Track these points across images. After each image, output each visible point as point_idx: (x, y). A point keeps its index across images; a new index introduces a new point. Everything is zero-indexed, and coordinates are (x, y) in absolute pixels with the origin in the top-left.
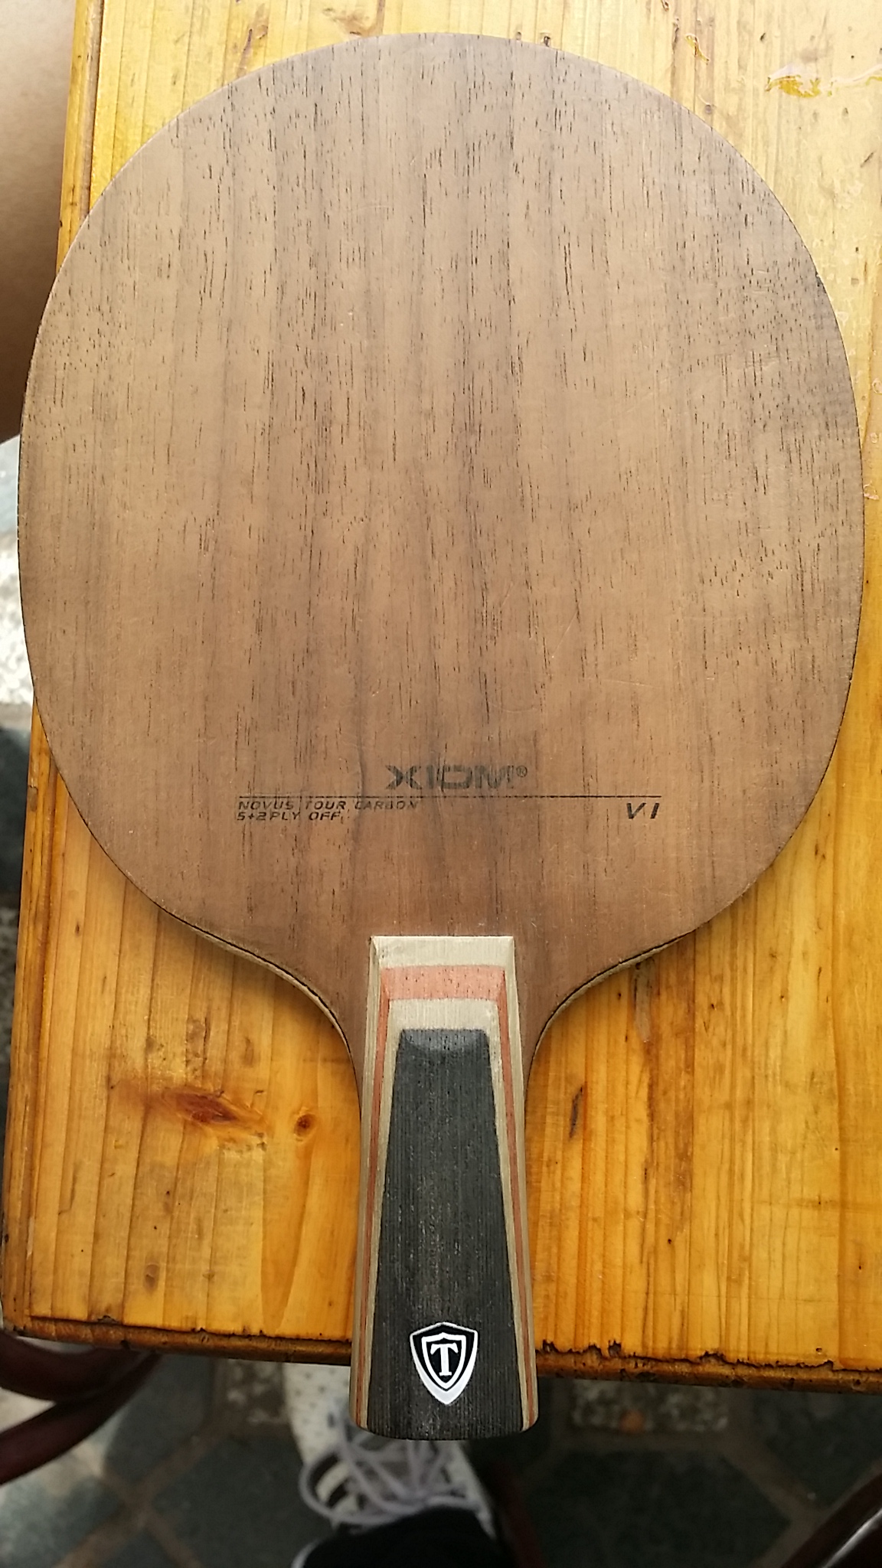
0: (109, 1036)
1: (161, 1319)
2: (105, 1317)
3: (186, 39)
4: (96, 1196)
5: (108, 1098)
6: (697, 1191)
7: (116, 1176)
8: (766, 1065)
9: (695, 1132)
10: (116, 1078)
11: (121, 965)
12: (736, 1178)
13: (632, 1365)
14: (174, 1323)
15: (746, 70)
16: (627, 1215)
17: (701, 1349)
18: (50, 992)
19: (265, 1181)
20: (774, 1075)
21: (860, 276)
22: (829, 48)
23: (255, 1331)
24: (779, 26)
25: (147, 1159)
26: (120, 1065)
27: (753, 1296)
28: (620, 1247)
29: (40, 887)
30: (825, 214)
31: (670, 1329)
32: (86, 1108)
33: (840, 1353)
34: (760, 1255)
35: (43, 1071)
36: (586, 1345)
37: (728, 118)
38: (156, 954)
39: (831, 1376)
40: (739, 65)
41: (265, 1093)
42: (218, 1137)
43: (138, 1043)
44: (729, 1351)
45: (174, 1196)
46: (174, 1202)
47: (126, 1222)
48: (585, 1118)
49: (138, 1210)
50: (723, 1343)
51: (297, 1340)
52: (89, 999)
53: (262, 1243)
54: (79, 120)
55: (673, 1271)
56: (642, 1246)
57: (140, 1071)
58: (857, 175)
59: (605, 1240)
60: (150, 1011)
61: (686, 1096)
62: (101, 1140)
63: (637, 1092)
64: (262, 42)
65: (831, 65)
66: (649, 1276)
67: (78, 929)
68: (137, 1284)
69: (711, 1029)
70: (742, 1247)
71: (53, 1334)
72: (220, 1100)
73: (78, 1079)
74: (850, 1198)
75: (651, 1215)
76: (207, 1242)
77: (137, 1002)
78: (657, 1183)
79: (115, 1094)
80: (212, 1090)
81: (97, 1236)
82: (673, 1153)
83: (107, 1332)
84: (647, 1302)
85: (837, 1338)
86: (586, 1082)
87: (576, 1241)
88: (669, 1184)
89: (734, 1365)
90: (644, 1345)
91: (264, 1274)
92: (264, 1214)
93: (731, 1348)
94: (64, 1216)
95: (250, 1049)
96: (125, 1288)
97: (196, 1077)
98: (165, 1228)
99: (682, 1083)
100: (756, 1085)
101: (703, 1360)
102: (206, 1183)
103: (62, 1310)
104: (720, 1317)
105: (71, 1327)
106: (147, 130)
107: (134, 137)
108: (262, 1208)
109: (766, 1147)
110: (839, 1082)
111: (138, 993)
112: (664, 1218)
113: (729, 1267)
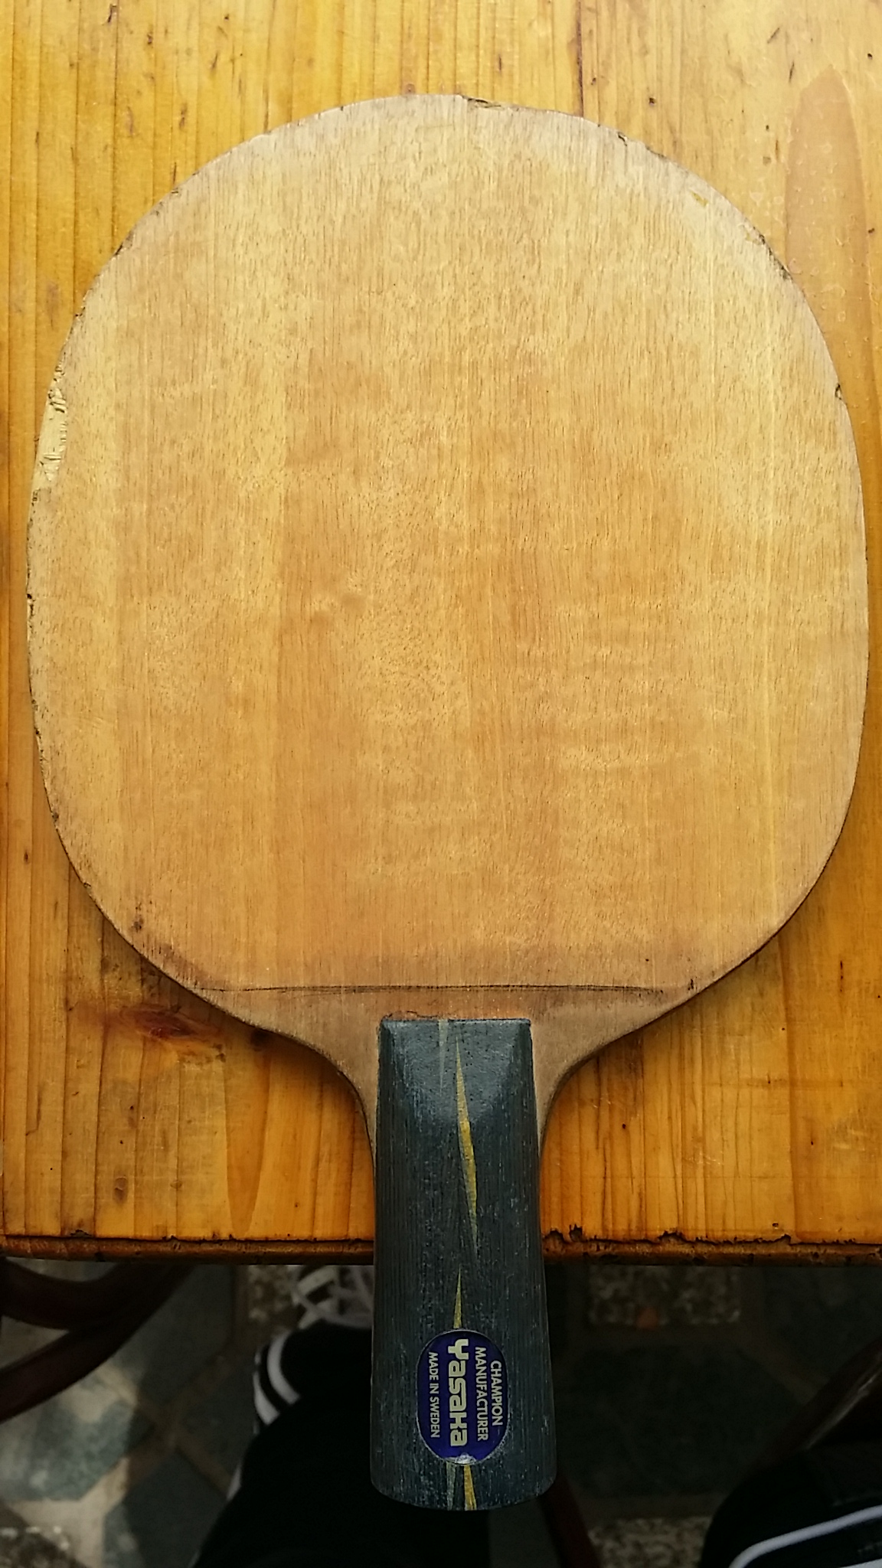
0: (64, 960)
1: (133, 1230)
2: (78, 1231)
4: (62, 1115)
5: (68, 1019)
6: (648, 1078)
7: (80, 1095)
10: (74, 1000)
11: (72, 890)
12: (686, 1062)
13: (594, 1248)
14: (146, 1233)
16: (582, 1103)
17: (660, 1230)
18: (4, 919)
19: (226, 1091)
21: (772, 155)
23: (224, 1235)
25: (109, 1076)
26: (77, 988)
27: (708, 1176)
28: (576, 1135)
30: (734, 93)
31: (629, 1211)
32: (46, 1030)
33: (796, 1227)
34: (714, 1136)
35: (3, 997)
36: (548, 1231)
39: (789, 1250)
42: (178, 1052)
43: (92, 965)
44: (688, 1230)
45: (138, 1112)
46: (138, 1117)
47: (93, 1137)
49: (103, 1129)
50: (681, 1222)
51: (266, 1242)
52: (42, 924)
53: (226, 1151)
55: (629, 1155)
56: (597, 1133)
57: (97, 992)
58: (764, 52)
59: (561, 1128)
60: (103, 934)
62: (63, 1061)
66: (605, 1161)
67: (26, 857)
68: (107, 1198)
70: (695, 1129)
71: (29, 1251)
72: (177, 1015)
73: (37, 1003)
74: (799, 1076)
75: (605, 1102)
76: (173, 1152)
77: (89, 925)
78: (610, 1072)
79: (74, 1014)
80: (169, 1006)
81: (65, 1154)
83: (81, 1245)
84: (605, 1186)
85: (793, 1213)
88: (621, 1071)
89: (693, 1243)
90: (604, 1228)
91: (229, 1179)
92: (227, 1122)
93: (690, 1227)
94: (31, 1136)
96: (95, 1202)
97: (152, 996)
98: (131, 1142)
101: (663, 1240)
102: (169, 1096)
103: (35, 1227)
104: (677, 1198)
105: (45, 1243)
106: (45, 50)
107: (32, 57)
108: (224, 1116)
109: (714, 1031)
110: (783, 964)
111: (90, 916)
112: (617, 1104)
113: (683, 1148)
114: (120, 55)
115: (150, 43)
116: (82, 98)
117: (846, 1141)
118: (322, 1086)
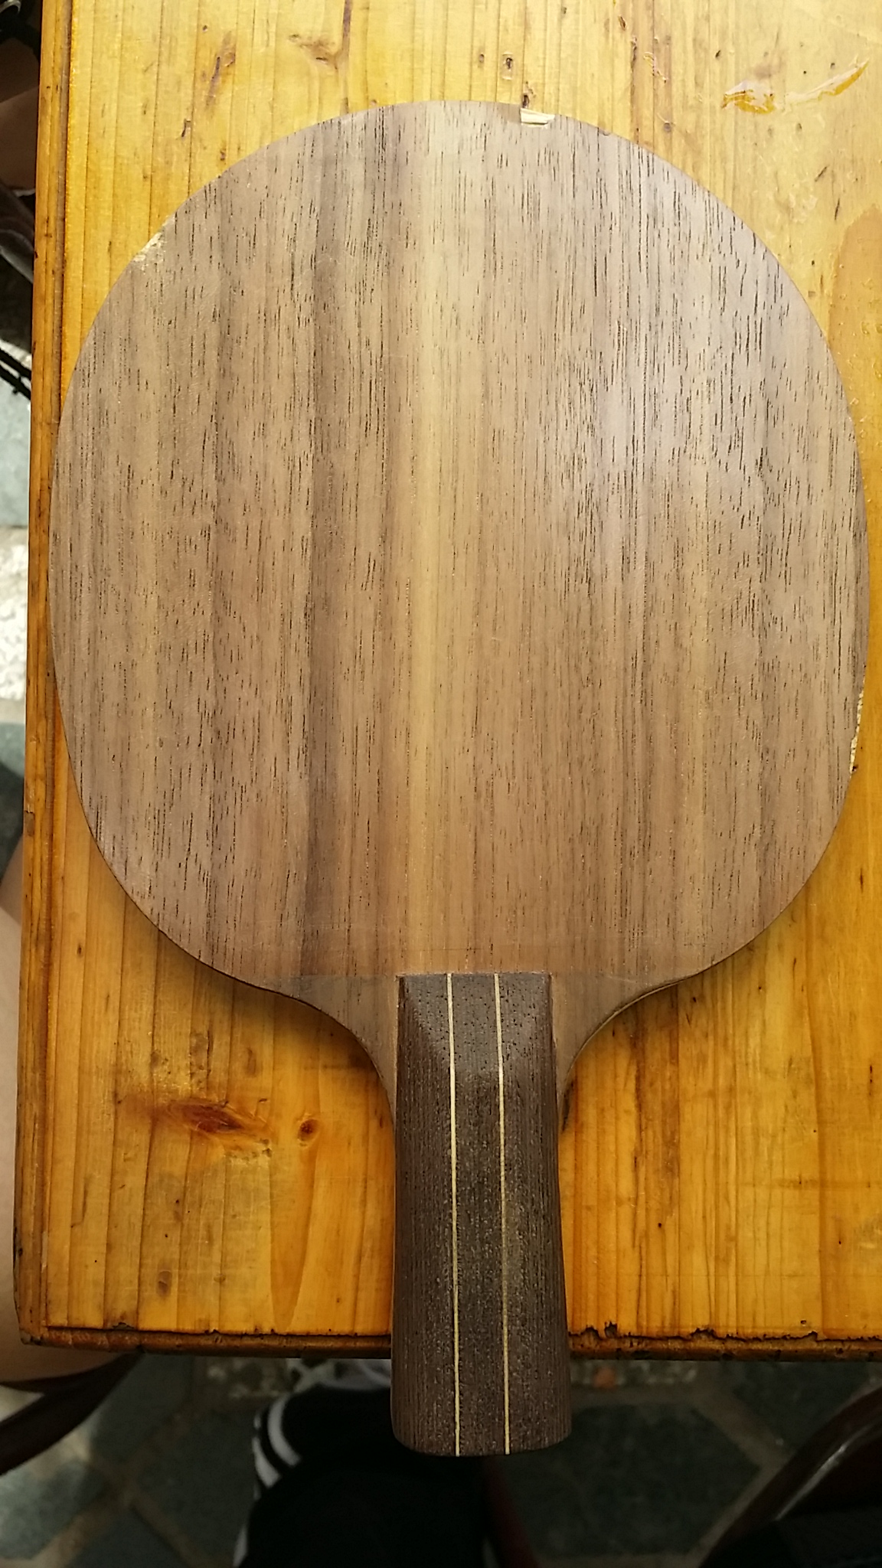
0: (114, 1052)
1: (175, 1323)
2: (120, 1323)
3: (155, 69)
4: (107, 1208)
5: (116, 1113)
6: (684, 1176)
7: (126, 1188)
8: (747, 1053)
9: (681, 1119)
10: (123, 1093)
11: (124, 984)
12: (721, 1162)
13: (628, 1344)
14: (188, 1327)
15: (702, 87)
16: (619, 1203)
17: (693, 1327)
18: (55, 1011)
19: (271, 1187)
20: (754, 1062)
21: (817, 289)
22: (782, 64)
23: (266, 1330)
24: (733, 43)
25: (156, 1170)
26: (126, 1081)
27: (740, 1274)
28: (613, 1233)
29: (40, 910)
30: (782, 228)
31: (663, 1309)
32: (94, 1123)
33: (823, 1324)
34: (746, 1234)
35: (51, 1089)
36: (583, 1327)
37: (686, 136)
38: (157, 971)
39: (815, 1346)
40: (696, 83)
41: (268, 1101)
42: (224, 1146)
43: (142, 1059)
44: (719, 1327)
45: (183, 1205)
46: (183, 1213)
47: (138, 1231)
48: (577, 1111)
49: (148, 1221)
50: (713, 1319)
51: (308, 1336)
52: (93, 1017)
53: (270, 1245)
54: (50, 150)
55: (664, 1254)
56: (634, 1230)
57: (145, 1085)
58: (812, 189)
59: (598, 1227)
60: (154, 1027)
61: (671, 1085)
62: (110, 1154)
63: (625, 1085)
64: (231, 70)
65: (784, 81)
66: (641, 1259)
67: (80, 950)
68: (151, 1291)
69: (693, 1022)
70: (728, 1228)
72: (225, 1110)
73: (85, 1096)
74: (829, 1177)
75: (642, 1202)
76: (217, 1246)
77: (140, 1019)
78: (647, 1171)
79: (122, 1107)
80: (217, 1101)
81: (109, 1246)
82: (661, 1141)
83: (123, 1338)
84: (640, 1284)
85: (820, 1310)
86: (576, 1077)
87: (572, 1229)
88: (658, 1170)
89: (723, 1340)
90: (639, 1325)
91: (273, 1274)
92: (272, 1217)
93: (721, 1324)
94: (77, 1229)
95: (252, 1059)
96: (139, 1295)
97: (201, 1089)
98: (175, 1236)
99: (668, 1074)
100: (738, 1073)
101: (695, 1337)
102: (215, 1191)
103: (78, 1319)
104: (709, 1296)
105: (87, 1334)
106: (119, 161)
107: (107, 168)
108: (269, 1212)
109: (748, 1131)
110: (815, 1067)
111: (141, 1009)
112: (654, 1204)
113: (717, 1247)
114: (192, 169)
115: (223, 159)
116: (154, 210)
117: (872, 1240)
118: (366, 1182)
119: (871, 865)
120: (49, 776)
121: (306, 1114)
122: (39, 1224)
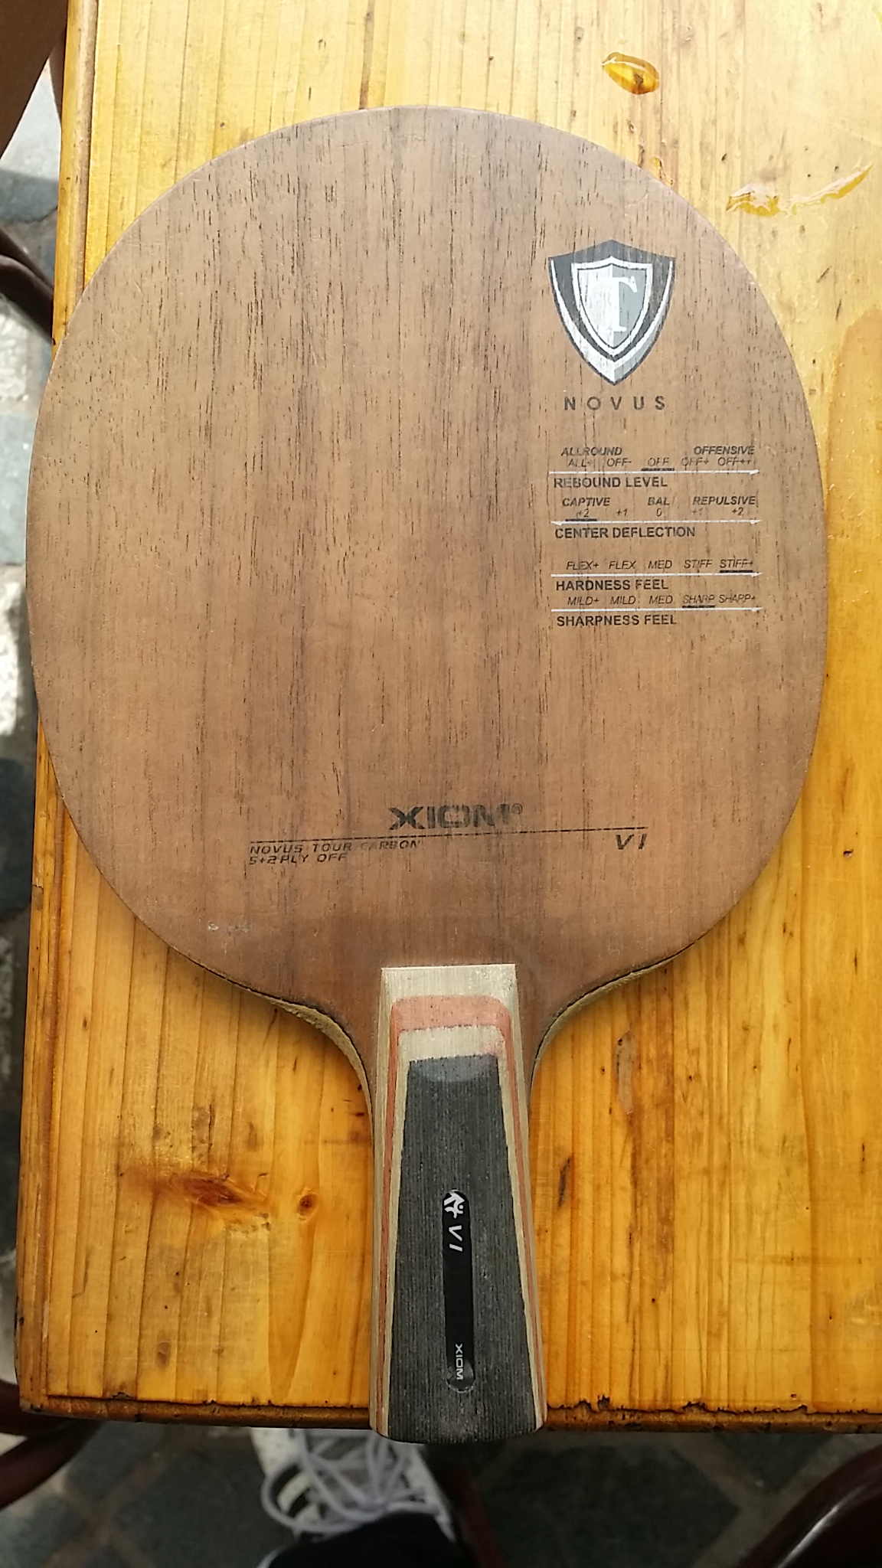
0: (117, 1126)
1: (174, 1393)
2: (119, 1393)
3: (173, 163)
4: (108, 1279)
5: (118, 1185)
6: (678, 1252)
7: (127, 1260)
8: (741, 1131)
9: (676, 1197)
10: (124, 1168)
11: (128, 1057)
12: (714, 1238)
13: (620, 1417)
14: (186, 1397)
15: (708, 190)
16: (614, 1277)
17: (684, 1400)
18: (59, 1085)
19: (270, 1259)
20: (749, 1140)
21: (818, 386)
22: (786, 168)
23: (264, 1401)
24: (739, 147)
25: (157, 1242)
26: (128, 1153)
27: (732, 1349)
28: (607, 1308)
29: (47, 983)
30: (784, 328)
31: (655, 1382)
32: (97, 1195)
33: (813, 1397)
34: (738, 1309)
35: (55, 1161)
36: (577, 1401)
39: (805, 1419)
40: (702, 186)
41: (268, 1176)
42: (225, 1219)
43: (145, 1132)
44: (710, 1400)
45: (183, 1279)
46: (183, 1284)
47: (138, 1302)
48: (573, 1187)
49: (148, 1293)
50: (705, 1393)
51: (304, 1408)
52: (97, 1091)
53: (268, 1318)
54: (70, 241)
55: (657, 1328)
56: (628, 1306)
57: (147, 1158)
58: (814, 290)
59: (593, 1302)
60: (157, 1102)
61: (667, 1162)
62: (111, 1226)
63: (621, 1162)
65: (789, 184)
66: (634, 1333)
67: (85, 1023)
68: (150, 1362)
69: (689, 1100)
70: (721, 1303)
71: (69, 1411)
72: (226, 1184)
73: (88, 1168)
74: (820, 1253)
75: (636, 1277)
76: (216, 1319)
77: (143, 1092)
78: (641, 1247)
79: (124, 1181)
80: (218, 1175)
81: (109, 1317)
82: (655, 1217)
83: (122, 1407)
84: (633, 1358)
85: (810, 1384)
86: (573, 1154)
87: (566, 1304)
88: (652, 1246)
89: (714, 1413)
90: (631, 1399)
91: (271, 1346)
92: (270, 1290)
93: (712, 1398)
94: (77, 1299)
95: (253, 1133)
96: (138, 1365)
97: (202, 1163)
98: (175, 1308)
99: (664, 1151)
100: (732, 1151)
101: (687, 1410)
102: (214, 1263)
103: (78, 1388)
104: (701, 1369)
105: (87, 1403)
108: (268, 1285)
109: (742, 1208)
110: (809, 1145)
111: (145, 1083)
112: (648, 1279)
113: (709, 1322)
117: (862, 1316)
118: (364, 1256)
119: (866, 945)
120: (59, 852)
121: (306, 1189)
122: (40, 1294)
